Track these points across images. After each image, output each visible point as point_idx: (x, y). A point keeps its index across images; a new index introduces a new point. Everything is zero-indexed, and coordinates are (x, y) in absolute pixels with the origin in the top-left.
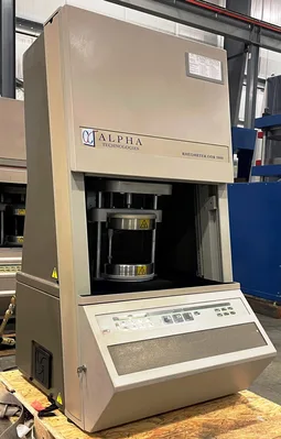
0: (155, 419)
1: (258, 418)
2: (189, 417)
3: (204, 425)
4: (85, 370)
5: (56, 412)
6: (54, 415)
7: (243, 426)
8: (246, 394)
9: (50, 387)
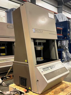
0: (50, 89)
1: (69, 85)
2: (56, 87)
3: (60, 89)
4: (38, 81)
5: (29, 91)
6: (29, 92)
7: (67, 88)
8: (63, 81)
9: (26, 86)
